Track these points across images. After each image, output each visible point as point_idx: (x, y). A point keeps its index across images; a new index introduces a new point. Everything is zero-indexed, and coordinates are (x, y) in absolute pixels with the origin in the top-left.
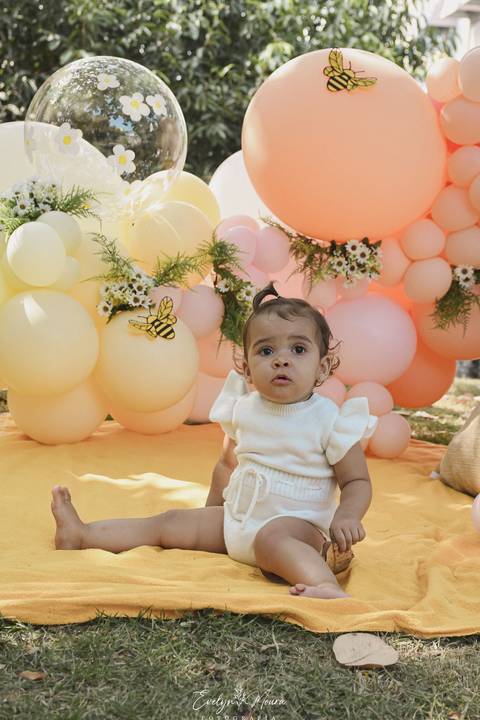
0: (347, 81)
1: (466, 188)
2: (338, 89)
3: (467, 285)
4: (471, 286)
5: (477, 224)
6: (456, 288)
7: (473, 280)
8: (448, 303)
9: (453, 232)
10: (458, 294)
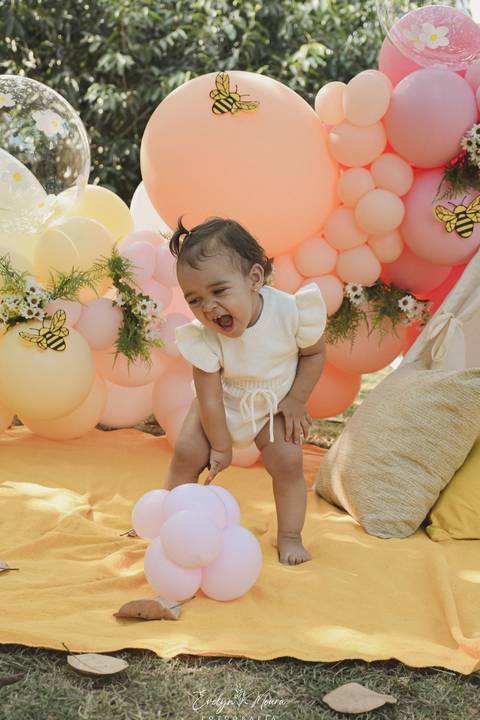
0: (232, 104)
1: (353, 209)
2: (223, 112)
3: (358, 302)
4: (361, 303)
5: (367, 243)
6: (347, 305)
7: (363, 297)
8: (339, 319)
9: (345, 250)
10: (349, 310)
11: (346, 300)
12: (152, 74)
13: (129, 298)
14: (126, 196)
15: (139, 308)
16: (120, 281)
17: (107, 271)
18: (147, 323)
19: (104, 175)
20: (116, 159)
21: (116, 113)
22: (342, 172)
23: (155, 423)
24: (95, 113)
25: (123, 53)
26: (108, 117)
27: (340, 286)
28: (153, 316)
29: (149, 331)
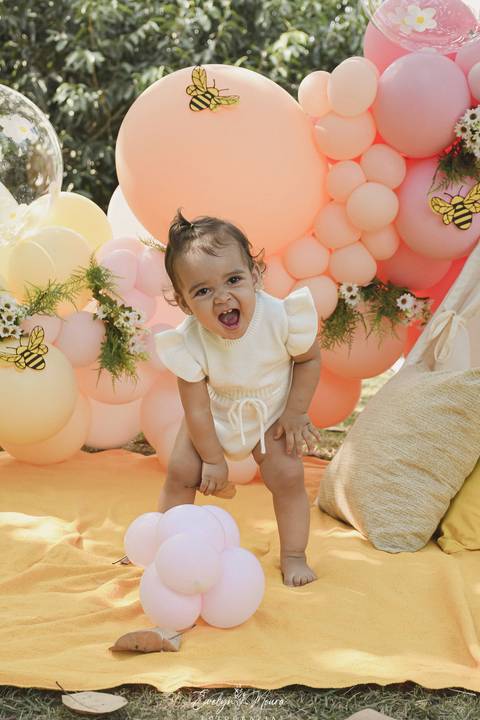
0: (210, 100)
1: (344, 204)
2: (201, 109)
3: (353, 303)
4: (357, 304)
5: (360, 240)
6: (342, 307)
7: (359, 297)
8: (334, 322)
9: (337, 249)
10: (345, 313)
11: (341, 301)
12: (124, 70)
13: (110, 311)
14: (103, 202)
15: (121, 320)
16: (100, 292)
17: (85, 282)
18: (131, 336)
19: (79, 181)
20: (90, 163)
21: (87, 114)
22: (330, 166)
23: (145, 442)
24: (65, 115)
25: (92, 50)
26: (80, 119)
27: (334, 287)
28: (137, 328)
29: (133, 344)
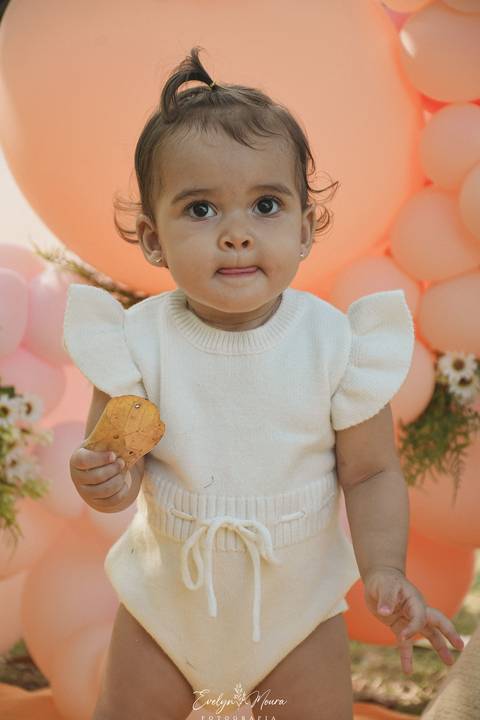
1: (453, 193)
3: (465, 393)
4: (474, 396)
6: (442, 400)
7: (476, 383)
8: (425, 430)
9: (435, 284)
10: (447, 412)
11: (441, 389)
18: (11, 446)
22: (427, 115)
27: (427, 360)
28: (24, 431)
29: (14, 463)
